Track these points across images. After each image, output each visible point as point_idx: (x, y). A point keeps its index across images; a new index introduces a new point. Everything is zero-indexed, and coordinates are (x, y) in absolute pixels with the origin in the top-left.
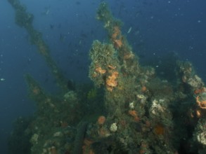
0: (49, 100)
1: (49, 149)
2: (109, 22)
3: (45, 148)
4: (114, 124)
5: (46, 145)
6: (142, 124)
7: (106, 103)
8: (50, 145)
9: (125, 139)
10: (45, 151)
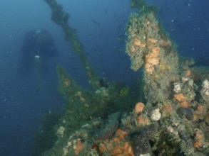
0: (79, 93)
1: (75, 141)
2: (144, 7)
3: (70, 141)
4: (157, 110)
5: (71, 137)
6: (193, 110)
7: (145, 88)
8: (75, 138)
9: (174, 126)
10: (70, 144)
